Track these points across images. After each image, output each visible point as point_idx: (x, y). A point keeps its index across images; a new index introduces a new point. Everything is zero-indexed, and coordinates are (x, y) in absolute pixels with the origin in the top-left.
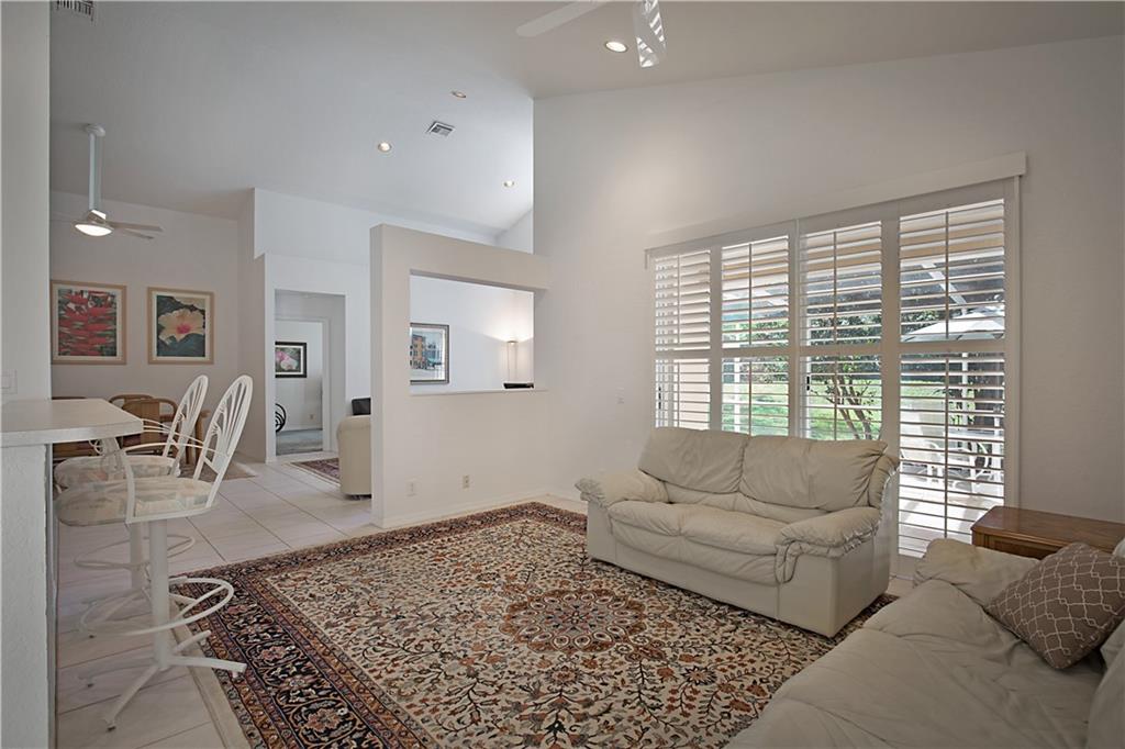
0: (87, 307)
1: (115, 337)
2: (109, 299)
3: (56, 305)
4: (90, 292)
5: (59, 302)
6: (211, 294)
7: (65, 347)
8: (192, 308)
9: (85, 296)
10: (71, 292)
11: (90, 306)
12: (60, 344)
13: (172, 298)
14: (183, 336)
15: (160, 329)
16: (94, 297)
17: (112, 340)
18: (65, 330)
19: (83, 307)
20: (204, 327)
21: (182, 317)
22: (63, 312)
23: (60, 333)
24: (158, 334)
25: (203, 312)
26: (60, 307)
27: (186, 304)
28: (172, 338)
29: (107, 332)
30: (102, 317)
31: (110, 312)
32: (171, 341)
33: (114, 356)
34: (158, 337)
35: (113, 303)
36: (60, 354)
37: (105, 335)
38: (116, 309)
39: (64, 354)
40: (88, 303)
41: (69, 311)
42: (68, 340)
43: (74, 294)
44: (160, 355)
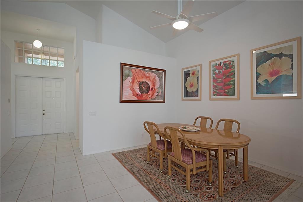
0: (222, 70)
1: (234, 84)
2: (231, 64)
4: (224, 62)
5: (213, 70)
7: (215, 92)
8: (281, 55)
9: (222, 65)
10: (216, 64)
11: (224, 70)
12: (213, 91)
13: (266, 52)
14: (274, 78)
15: (258, 76)
16: (225, 64)
17: (233, 86)
18: (215, 84)
20: (292, 68)
21: (273, 64)
22: (214, 75)
23: (213, 85)
24: (257, 79)
25: (291, 56)
26: (213, 73)
27: (275, 54)
28: (266, 81)
29: (231, 82)
30: (228, 74)
31: (231, 71)
32: (265, 83)
33: (234, 95)
34: (257, 81)
35: (233, 65)
36: (213, 96)
37: (230, 84)
38: (234, 68)
39: (214, 96)
40: (223, 68)
41: (216, 74)
42: (216, 89)
43: (218, 65)
44: (257, 94)
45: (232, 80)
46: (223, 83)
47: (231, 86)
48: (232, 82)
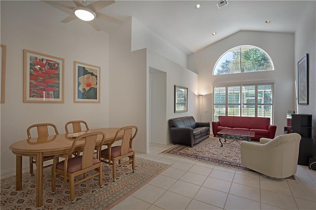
0: (45, 69)
1: (59, 87)
2: (56, 65)
3: (28, 66)
4: (47, 60)
5: (30, 64)
6: (100, 68)
7: (34, 92)
8: (92, 74)
9: (44, 62)
10: (36, 58)
11: (46, 69)
12: (30, 90)
13: (84, 68)
14: (88, 88)
15: (79, 84)
16: (49, 63)
17: (57, 89)
18: (33, 82)
19: (43, 68)
20: (97, 84)
21: (88, 78)
22: (32, 71)
23: (30, 83)
24: (78, 87)
25: (96, 76)
26: (30, 68)
27: (90, 72)
28: (84, 89)
29: (55, 85)
30: (52, 75)
31: (56, 73)
32: (83, 91)
33: (59, 98)
34: (78, 88)
35: (58, 68)
36: (30, 97)
37: (55, 86)
38: (59, 71)
39: (32, 97)
40: (46, 66)
41: (35, 70)
42: (36, 88)
43: (38, 60)
44: (78, 98)
45: (57, 82)
46: (46, 84)
47: (55, 88)
48: (57, 85)
